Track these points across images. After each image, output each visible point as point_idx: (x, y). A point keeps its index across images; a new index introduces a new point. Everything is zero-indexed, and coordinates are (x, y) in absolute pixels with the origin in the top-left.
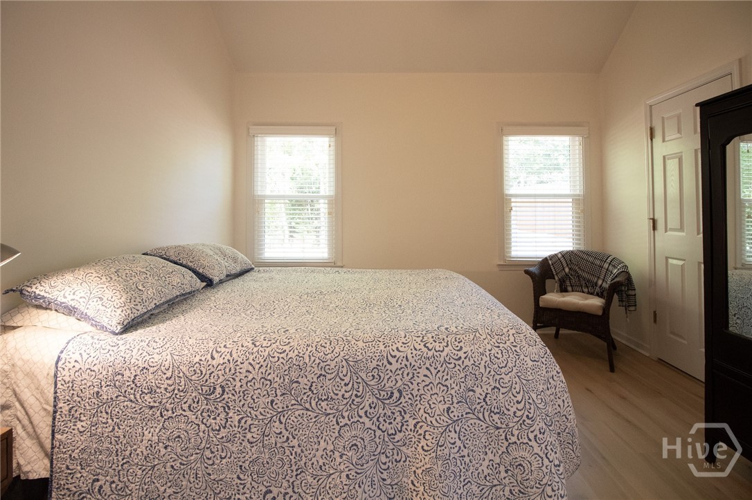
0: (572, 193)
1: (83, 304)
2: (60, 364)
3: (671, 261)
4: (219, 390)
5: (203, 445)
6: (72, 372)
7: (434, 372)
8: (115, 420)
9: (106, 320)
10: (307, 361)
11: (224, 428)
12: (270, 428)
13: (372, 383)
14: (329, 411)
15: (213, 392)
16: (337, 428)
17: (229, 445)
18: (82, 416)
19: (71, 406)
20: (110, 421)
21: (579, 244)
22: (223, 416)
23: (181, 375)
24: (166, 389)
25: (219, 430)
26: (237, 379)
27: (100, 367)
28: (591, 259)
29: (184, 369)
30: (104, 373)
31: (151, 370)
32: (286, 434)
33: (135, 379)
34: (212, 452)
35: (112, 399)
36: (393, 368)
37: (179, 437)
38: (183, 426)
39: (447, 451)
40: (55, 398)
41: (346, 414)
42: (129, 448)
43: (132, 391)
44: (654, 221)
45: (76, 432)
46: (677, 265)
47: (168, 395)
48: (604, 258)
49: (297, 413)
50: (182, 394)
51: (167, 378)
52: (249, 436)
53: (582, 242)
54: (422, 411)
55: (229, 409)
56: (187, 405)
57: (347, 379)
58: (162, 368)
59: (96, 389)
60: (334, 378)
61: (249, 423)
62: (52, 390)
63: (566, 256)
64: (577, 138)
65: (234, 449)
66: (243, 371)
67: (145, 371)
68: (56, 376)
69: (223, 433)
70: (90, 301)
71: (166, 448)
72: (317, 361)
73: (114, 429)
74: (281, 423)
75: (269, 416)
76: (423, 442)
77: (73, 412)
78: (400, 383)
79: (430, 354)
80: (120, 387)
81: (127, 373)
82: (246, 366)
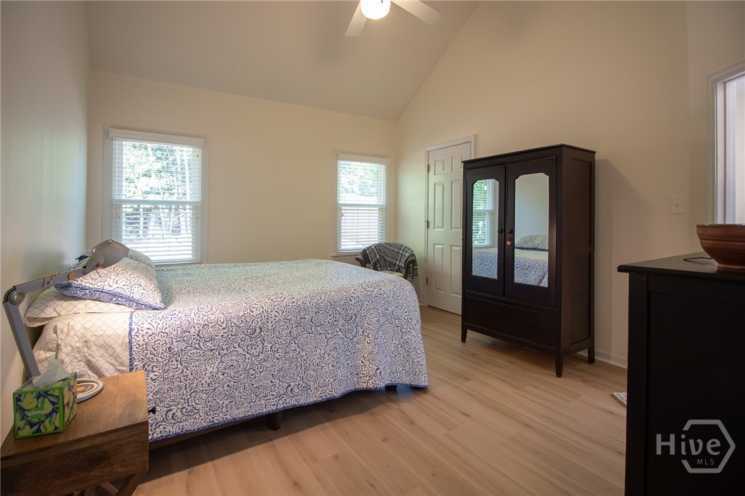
0: (379, 204)
1: (127, 290)
2: (133, 333)
3: (436, 246)
4: (258, 330)
5: (248, 367)
6: (146, 337)
7: (371, 302)
8: (184, 364)
9: (152, 300)
10: (309, 305)
11: (262, 353)
12: (289, 348)
13: (343, 312)
14: (321, 332)
15: (255, 332)
16: (326, 340)
17: (265, 363)
18: (154, 368)
19: (144, 362)
20: (180, 366)
21: (382, 239)
22: (260, 346)
23: (233, 324)
24: (222, 336)
25: (259, 355)
26: (270, 322)
27: (170, 329)
28: (392, 248)
29: (235, 321)
30: (174, 333)
31: (211, 325)
32: (298, 349)
33: (199, 333)
34: (254, 370)
35: (181, 350)
36: (352, 303)
37: (232, 365)
38: (235, 358)
39: (379, 341)
40: (131, 359)
41: (330, 332)
42: (196, 381)
43: (197, 342)
44: (428, 222)
45: (149, 381)
46: (439, 248)
47: (224, 339)
48: (400, 247)
49: (304, 336)
50: (234, 337)
51: (223, 329)
52: (277, 355)
53: (384, 237)
54: (366, 324)
55: (264, 341)
56: (237, 344)
57: (330, 313)
58: (219, 323)
59: (168, 346)
60: (324, 313)
61: (277, 347)
62: (127, 353)
63: (378, 247)
64: (383, 166)
65: (268, 365)
66: (273, 316)
67: (206, 327)
68: (130, 342)
69: (261, 356)
70: (133, 288)
71: (223, 375)
72: (314, 305)
73: (183, 371)
74: (295, 343)
75: (289, 341)
76: (367, 339)
77: (146, 367)
78: (356, 310)
79: (369, 293)
80: (188, 340)
81: (192, 330)
82: (274, 313)
